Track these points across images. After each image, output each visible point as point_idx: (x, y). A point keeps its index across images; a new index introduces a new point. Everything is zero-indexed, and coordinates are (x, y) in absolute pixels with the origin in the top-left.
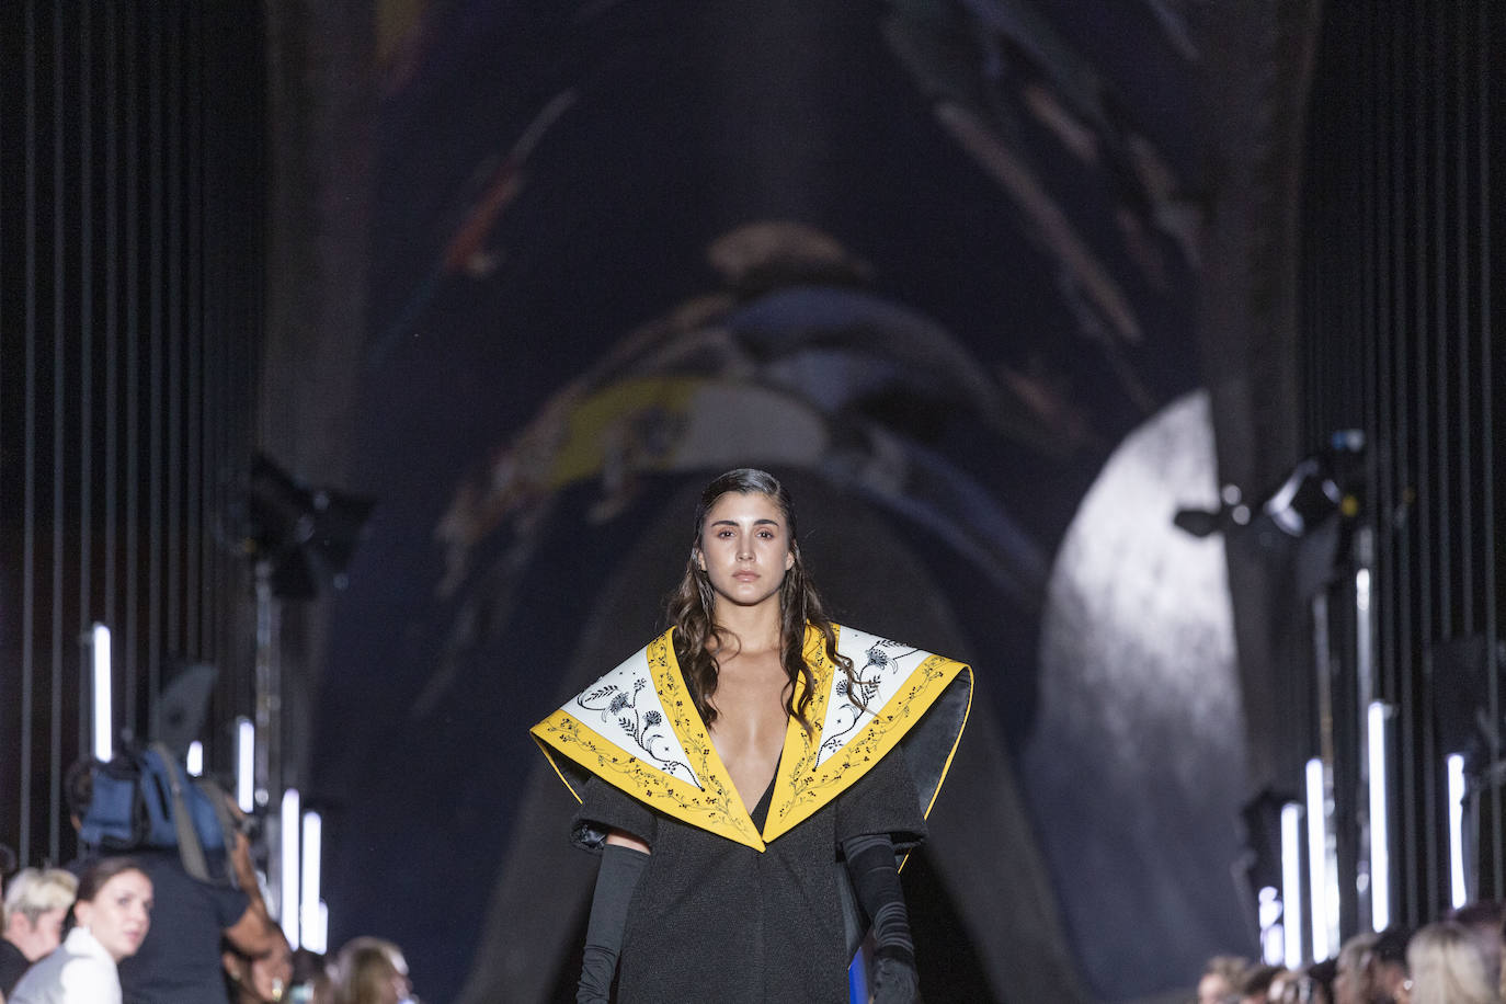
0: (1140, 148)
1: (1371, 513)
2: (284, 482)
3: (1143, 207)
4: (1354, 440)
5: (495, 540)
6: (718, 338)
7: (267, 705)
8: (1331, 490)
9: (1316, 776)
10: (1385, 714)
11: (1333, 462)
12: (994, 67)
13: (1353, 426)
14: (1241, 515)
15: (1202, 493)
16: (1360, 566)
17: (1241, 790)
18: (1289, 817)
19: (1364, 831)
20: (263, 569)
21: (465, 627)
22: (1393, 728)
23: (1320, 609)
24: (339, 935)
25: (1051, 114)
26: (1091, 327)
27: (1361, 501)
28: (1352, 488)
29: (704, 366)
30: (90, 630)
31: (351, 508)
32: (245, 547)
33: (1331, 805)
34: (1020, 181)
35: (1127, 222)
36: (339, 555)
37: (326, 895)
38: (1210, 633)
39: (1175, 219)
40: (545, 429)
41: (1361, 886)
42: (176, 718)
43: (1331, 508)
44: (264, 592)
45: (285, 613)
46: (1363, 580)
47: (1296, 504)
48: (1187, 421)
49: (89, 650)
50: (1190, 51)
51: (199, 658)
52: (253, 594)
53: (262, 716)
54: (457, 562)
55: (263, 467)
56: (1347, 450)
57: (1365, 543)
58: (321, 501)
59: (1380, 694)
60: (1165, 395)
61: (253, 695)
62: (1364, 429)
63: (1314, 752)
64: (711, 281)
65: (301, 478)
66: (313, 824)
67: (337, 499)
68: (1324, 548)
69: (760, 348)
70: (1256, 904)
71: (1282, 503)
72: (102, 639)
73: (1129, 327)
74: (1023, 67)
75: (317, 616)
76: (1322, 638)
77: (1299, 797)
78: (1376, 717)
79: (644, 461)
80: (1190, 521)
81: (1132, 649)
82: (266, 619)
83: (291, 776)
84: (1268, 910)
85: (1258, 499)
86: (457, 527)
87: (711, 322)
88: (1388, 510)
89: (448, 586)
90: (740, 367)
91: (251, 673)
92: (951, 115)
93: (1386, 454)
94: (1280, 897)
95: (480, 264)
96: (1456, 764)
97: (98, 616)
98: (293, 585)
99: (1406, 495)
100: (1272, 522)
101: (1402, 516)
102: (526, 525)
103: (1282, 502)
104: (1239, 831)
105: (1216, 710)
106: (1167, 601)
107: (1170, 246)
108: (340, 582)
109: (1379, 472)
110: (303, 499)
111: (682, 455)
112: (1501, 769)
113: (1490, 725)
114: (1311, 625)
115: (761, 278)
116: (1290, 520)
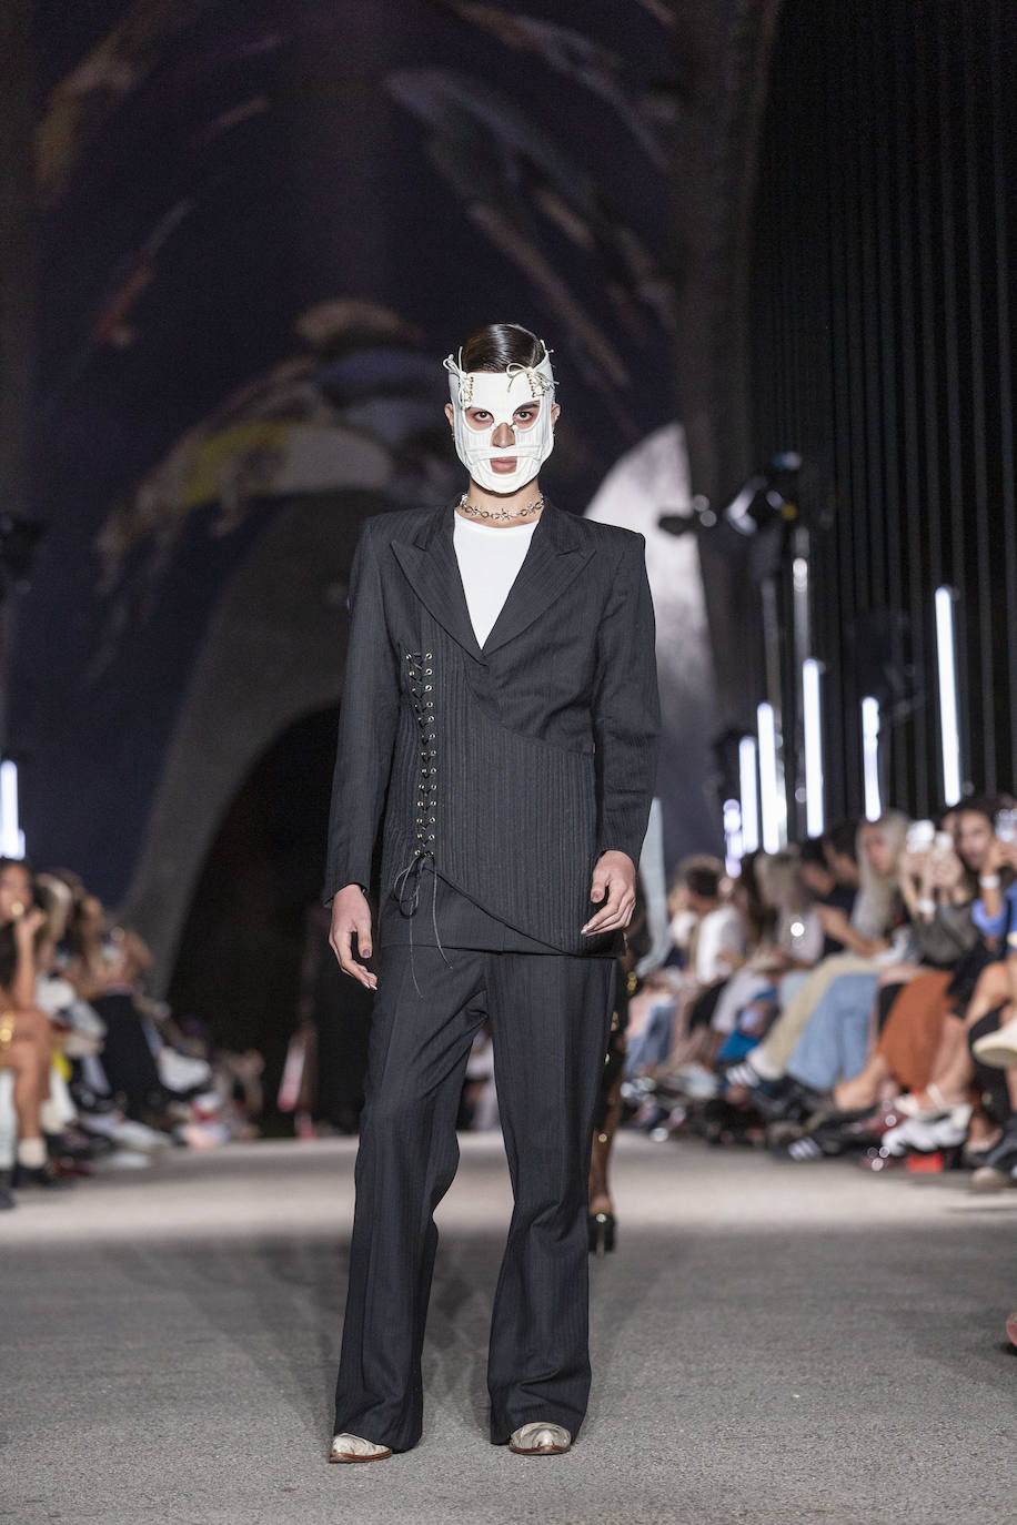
0: (626, 238)
1: (806, 518)
3: (631, 285)
4: (791, 460)
5: (141, 549)
6: (307, 392)
8: (775, 500)
9: (766, 717)
10: (820, 670)
11: (777, 478)
12: (513, 175)
13: (792, 450)
14: (709, 519)
15: (679, 503)
16: (795, 557)
17: (712, 729)
18: (746, 750)
19: (800, 759)
21: (119, 618)
22: (825, 681)
23: (769, 591)
25: (556, 211)
27: (797, 506)
28: (790, 498)
29: (295, 413)
31: (30, 530)
33: (780, 739)
35: (617, 294)
36: (21, 566)
37: (23, 823)
38: (685, 609)
40: (178, 460)
43: (775, 512)
46: (800, 569)
47: (751, 511)
48: (666, 447)
50: (662, 161)
54: (112, 570)
56: (787, 469)
57: (802, 539)
59: (816, 654)
60: (649, 428)
62: (800, 452)
63: (764, 698)
64: (300, 346)
67: (19, 524)
68: (770, 543)
69: (340, 398)
70: (721, 814)
71: (739, 510)
73: (620, 375)
74: (534, 175)
76: (770, 614)
77: (753, 732)
78: (811, 674)
79: (252, 487)
80: (670, 525)
84: (731, 819)
85: (721, 505)
86: (111, 542)
87: (304, 377)
88: (819, 515)
90: (323, 412)
92: (482, 214)
93: (817, 470)
94: (740, 808)
95: (122, 337)
96: (871, 705)
100: (729, 525)
101: (830, 518)
102: (163, 539)
103: (736, 508)
104: (708, 758)
105: (692, 668)
107: (648, 311)
108: (24, 587)
109: (812, 484)
111: (288, 480)
112: (902, 709)
113: (894, 676)
114: (759, 603)
115: (340, 345)
116: (744, 521)
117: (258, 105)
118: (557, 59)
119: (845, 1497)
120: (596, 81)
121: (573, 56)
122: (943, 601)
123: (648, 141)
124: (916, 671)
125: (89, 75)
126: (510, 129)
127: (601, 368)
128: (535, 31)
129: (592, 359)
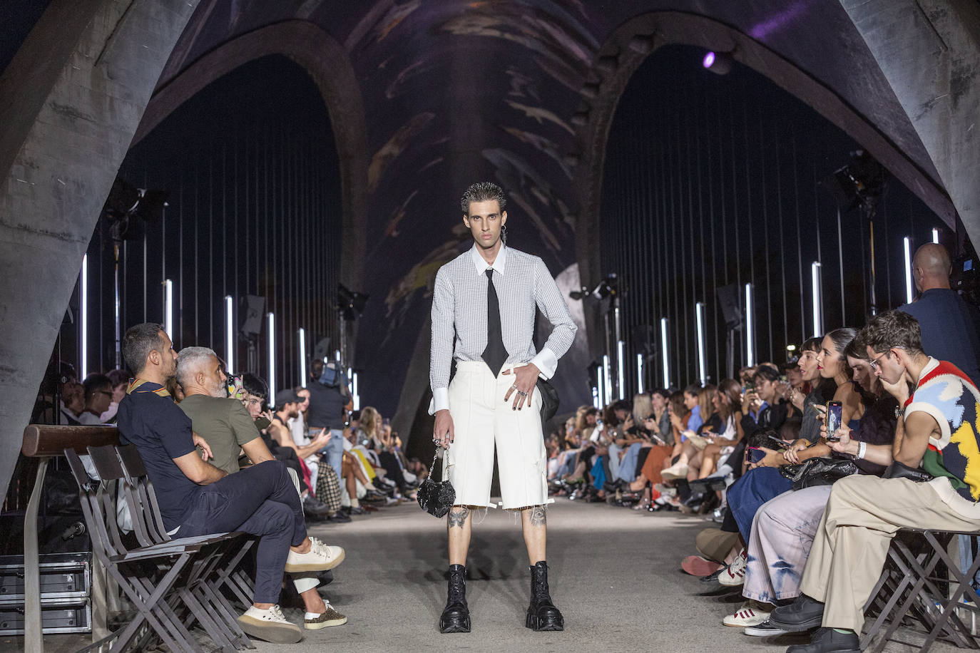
0: (559, 202)
1: (619, 294)
2: (346, 291)
3: (561, 218)
4: (614, 275)
5: (400, 303)
6: (455, 251)
7: (343, 346)
8: (608, 288)
9: (606, 359)
10: (622, 344)
11: (609, 281)
12: (523, 182)
13: (613, 272)
14: (587, 293)
15: (577, 289)
16: (616, 307)
17: (588, 363)
18: (600, 370)
19: (618, 373)
20: (341, 313)
22: (625, 348)
23: (606, 318)
24: (362, 405)
25: (537, 194)
26: (549, 247)
27: (616, 290)
28: (614, 288)
30: (299, 329)
31: (363, 297)
32: (337, 307)
33: (609, 367)
34: (530, 211)
35: (557, 221)
36: (360, 308)
37: (359, 393)
38: (580, 322)
39: (568, 220)
40: (412, 275)
41: (617, 385)
42: (321, 351)
43: (608, 292)
44: (342, 318)
45: (347, 324)
46: (617, 310)
47: (599, 292)
48: (573, 270)
49: (299, 334)
50: (572, 178)
51: (326, 336)
52: (339, 319)
53: (342, 350)
54: (390, 309)
55: (341, 287)
56: (612, 278)
57: (617, 301)
58: (356, 295)
59: (621, 339)
60: (568, 264)
61: (340, 344)
62: (616, 273)
63: (605, 354)
64: (453, 237)
65: (351, 290)
66: (355, 376)
67: (359, 294)
68: (607, 303)
70: (592, 392)
72: (302, 332)
73: (558, 247)
74: (530, 182)
75: (356, 324)
76: (607, 325)
77: (602, 365)
78: (620, 345)
80: (574, 295)
82: (343, 325)
83: (349, 364)
84: (595, 393)
85: (591, 289)
86: (390, 300)
87: (453, 247)
88: (622, 293)
89: (387, 315)
91: (339, 340)
93: (622, 279)
94: (597, 390)
95: (395, 234)
96: (640, 356)
97: (301, 327)
98: (349, 316)
99: (627, 289)
100: (594, 295)
101: (626, 294)
102: (407, 299)
103: (596, 291)
104: (587, 373)
105: (582, 342)
107: (568, 226)
108: (361, 315)
109: (620, 283)
110: (351, 295)
112: (650, 357)
113: (647, 346)
114: (604, 322)
116: (599, 296)
117: (440, 160)
118: (537, 145)
120: (551, 153)
121: (543, 145)
123: (566, 170)
124: (655, 345)
125: (385, 151)
126: (522, 168)
127: (552, 245)
128: (531, 137)
129: (549, 242)
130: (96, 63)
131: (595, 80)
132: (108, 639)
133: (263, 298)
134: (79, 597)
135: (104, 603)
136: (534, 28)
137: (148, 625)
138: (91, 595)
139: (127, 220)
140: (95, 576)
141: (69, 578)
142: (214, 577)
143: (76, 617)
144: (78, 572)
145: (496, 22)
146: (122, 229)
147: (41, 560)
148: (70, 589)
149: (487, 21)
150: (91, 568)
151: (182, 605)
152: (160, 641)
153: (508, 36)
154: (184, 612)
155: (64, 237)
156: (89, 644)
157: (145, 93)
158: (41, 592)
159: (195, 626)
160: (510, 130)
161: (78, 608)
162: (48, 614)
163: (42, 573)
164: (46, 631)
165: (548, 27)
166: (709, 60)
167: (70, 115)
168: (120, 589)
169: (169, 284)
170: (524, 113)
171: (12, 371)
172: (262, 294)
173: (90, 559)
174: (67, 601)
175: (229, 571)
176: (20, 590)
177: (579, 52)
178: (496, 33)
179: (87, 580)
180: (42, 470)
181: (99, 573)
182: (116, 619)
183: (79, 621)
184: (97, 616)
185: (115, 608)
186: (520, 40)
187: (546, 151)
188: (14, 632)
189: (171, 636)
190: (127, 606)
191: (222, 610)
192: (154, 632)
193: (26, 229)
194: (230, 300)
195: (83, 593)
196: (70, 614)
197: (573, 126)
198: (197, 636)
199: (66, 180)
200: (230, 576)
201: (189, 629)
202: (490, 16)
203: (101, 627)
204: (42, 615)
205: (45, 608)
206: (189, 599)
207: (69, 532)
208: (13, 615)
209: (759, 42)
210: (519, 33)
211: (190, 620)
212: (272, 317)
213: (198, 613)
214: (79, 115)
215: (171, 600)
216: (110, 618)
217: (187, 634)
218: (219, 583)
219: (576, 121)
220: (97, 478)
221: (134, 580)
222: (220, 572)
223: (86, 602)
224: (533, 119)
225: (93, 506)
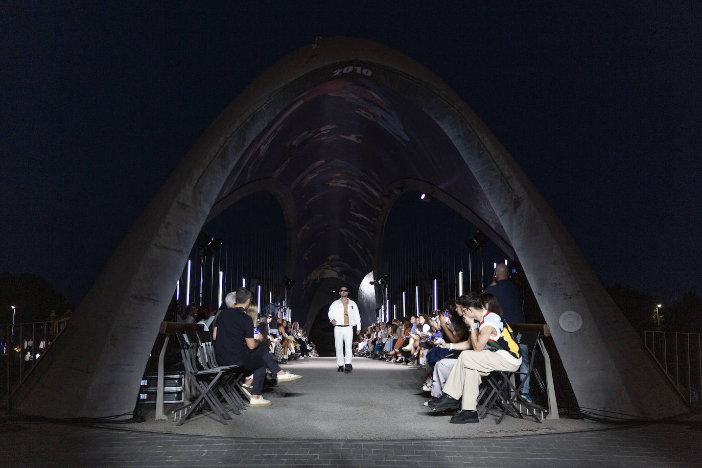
0: (367, 249)
2: (288, 279)
3: (367, 254)
6: (328, 266)
8: (384, 280)
9: (382, 307)
11: (384, 278)
12: (354, 241)
14: (376, 283)
15: (372, 281)
17: (376, 308)
18: (380, 311)
19: (387, 312)
20: (286, 287)
21: (305, 292)
22: (389, 303)
25: (359, 245)
27: (387, 282)
28: (386, 280)
29: (327, 268)
31: (294, 281)
32: (284, 285)
33: (384, 310)
34: (356, 252)
36: (293, 286)
37: (291, 317)
38: (373, 294)
39: (370, 255)
40: (312, 274)
41: (386, 316)
42: (277, 300)
43: (384, 282)
44: (286, 289)
45: (288, 291)
46: (387, 289)
48: (371, 274)
49: (269, 294)
50: (372, 240)
51: (280, 295)
53: (285, 300)
54: (304, 286)
55: (286, 277)
57: (387, 286)
58: (291, 280)
59: (388, 299)
60: (369, 272)
61: (285, 298)
62: (387, 275)
63: (382, 304)
64: (328, 260)
68: (383, 286)
69: (332, 267)
70: (377, 318)
72: (271, 293)
73: (366, 265)
74: (357, 241)
75: (291, 291)
77: (380, 309)
78: (388, 301)
79: (321, 277)
80: (371, 283)
81: (366, 294)
82: (286, 291)
83: (288, 306)
85: (377, 281)
86: (304, 283)
87: (328, 264)
88: (389, 282)
89: (303, 289)
90: (330, 268)
91: (285, 296)
92: (350, 245)
93: (389, 277)
94: (379, 317)
95: (306, 259)
96: (395, 306)
97: (270, 291)
98: (288, 288)
99: (391, 281)
103: (379, 281)
104: (375, 312)
105: (374, 300)
106: (369, 290)
107: (370, 258)
108: (293, 288)
109: (388, 279)
111: (325, 277)
112: (398, 307)
113: (398, 302)
114: (382, 293)
115: (332, 260)
116: (380, 283)
117: (324, 232)
118: (359, 227)
119: (387, 403)
121: (361, 227)
122: (404, 293)
123: (370, 237)
124: (400, 302)
125: (304, 228)
126: (354, 236)
127: (364, 265)
128: (357, 224)
129: (363, 263)
130: (195, 186)
131: (382, 204)
132: (190, 405)
133: (256, 280)
134: (179, 389)
135: (189, 391)
136: (359, 184)
137: (205, 400)
138: (184, 388)
139: (206, 248)
140: (186, 381)
141: (176, 382)
142: (232, 382)
143: (178, 397)
144: (180, 379)
145: (346, 182)
146: (204, 251)
147: (165, 374)
148: (176, 386)
149: (342, 181)
150: (185, 378)
151: (219, 392)
152: (209, 406)
153: (350, 187)
154: (220, 396)
155: (180, 251)
156: (182, 407)
157: (213, 199)
158: (164, 386)
159: (224, 401)
160: (350, 222)
161: (179, 393)
162: (167, 395)
163: (165, 379)
164: (166, 402)
165: (364, 184)
166: (423, 197)
167: (184, 206)
168: (196, 387)
169: (221, 273)
170: (355, 215)
171: (158, 301)
172: (256, 278)
173: (184, 374)
174: (174, 390)
175: (238, 380)
176: (156, 386)
177: (376, 193)
178: (346, 186)
179: (183, 382)
180: (167, 340)
181: (188, 379)
182: (194, 398)
183: (179, 398)
184: (186, 396)
185: (194, 393)
186: (354, 188)
187: (363, 230)
188: (153, 402)
189: (214, 404)
190: (198, 393)
191: (234, 394)
192: (207, 403)
193: (165, 248)
194: (244, 280)
195: (181, 387)
196: (176, 395)
197: (372, 221)
198: (224, 404)
199: (182, 230)
200: (238, 381)
201: (221, 402)
202: (343, 179)
203: (188, 400)
204: (164, 395)
205: (165, 393)
206: (222, 390)
207: (178, 364)
208: (154, 396)
209: (442, 190)
210: (355, 186)
211: (222, 399)
212: (259, 286)
213: (225, 396)
214: (188, 206)
215: (215, 390)
216: (191, 397)
217: (220, 403)
218: (234, 384)
219: (373, 219)
220: (189, 344)
221: (201, 382)
222: (235, 380)
223: (182, 391)
224: (358, 217)
225: (186, 354)
